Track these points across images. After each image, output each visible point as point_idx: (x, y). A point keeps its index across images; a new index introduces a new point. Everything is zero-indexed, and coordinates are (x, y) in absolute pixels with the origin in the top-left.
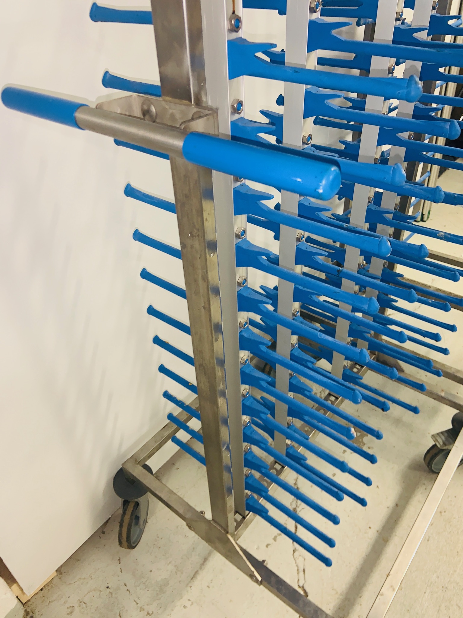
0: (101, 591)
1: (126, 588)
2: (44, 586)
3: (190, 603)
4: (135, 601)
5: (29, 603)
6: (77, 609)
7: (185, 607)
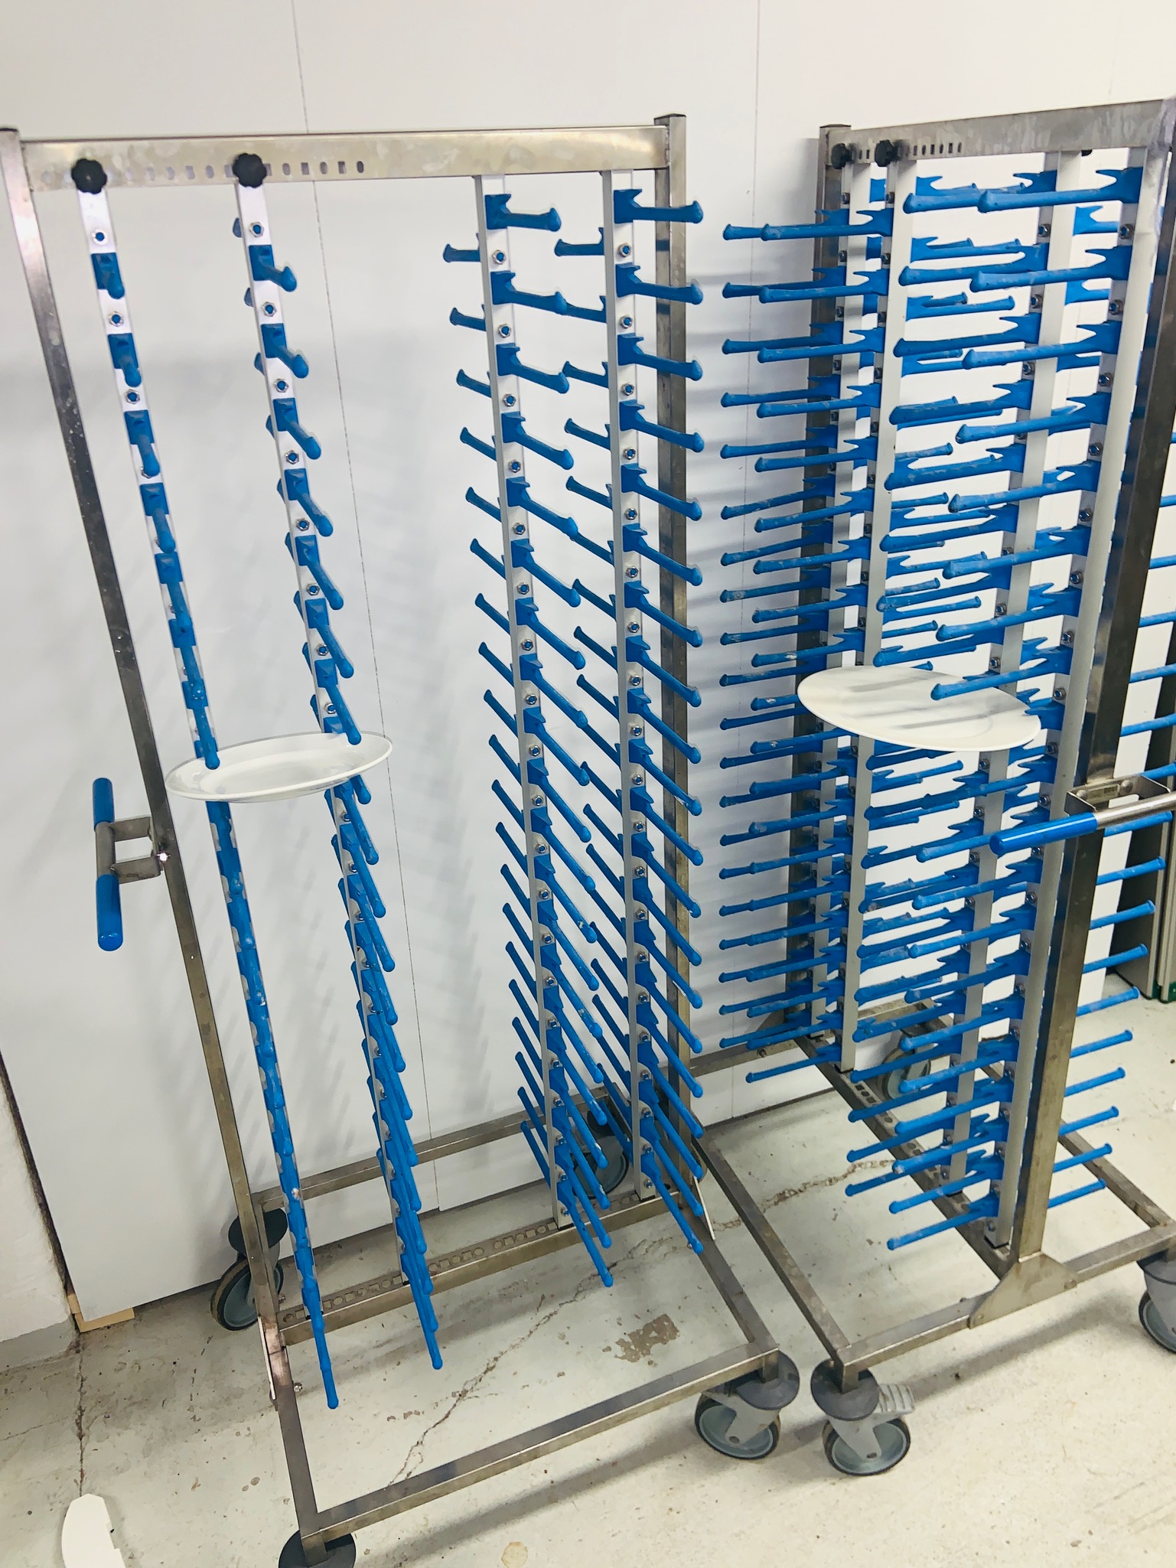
0: (164, 1363)
1: (193, 1375)
2: (114, 1325)
3: (248, 1432)
4: (191, 1396)
5: (87, 1335)
6: (127, 1369)
7: (238, 1434)
